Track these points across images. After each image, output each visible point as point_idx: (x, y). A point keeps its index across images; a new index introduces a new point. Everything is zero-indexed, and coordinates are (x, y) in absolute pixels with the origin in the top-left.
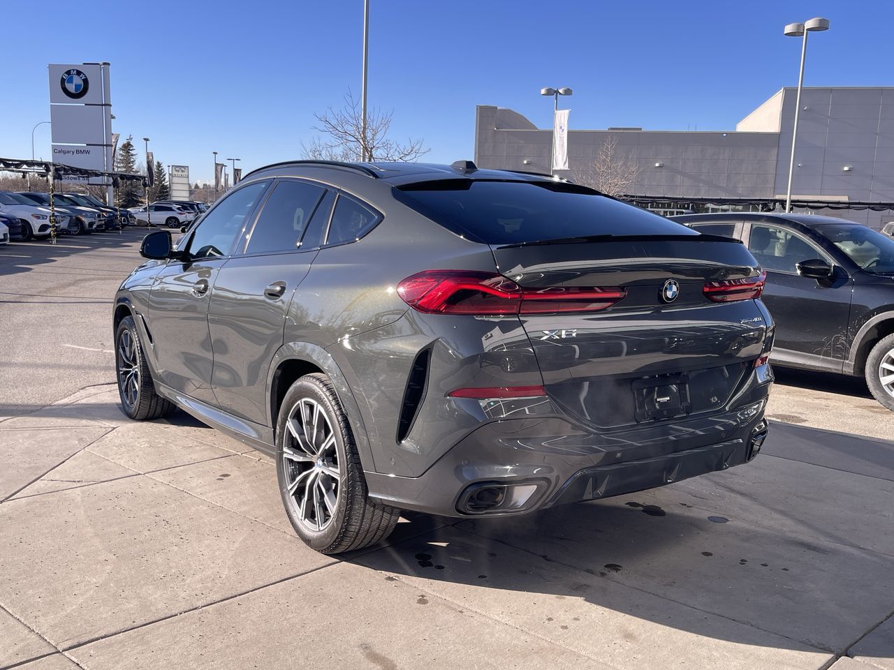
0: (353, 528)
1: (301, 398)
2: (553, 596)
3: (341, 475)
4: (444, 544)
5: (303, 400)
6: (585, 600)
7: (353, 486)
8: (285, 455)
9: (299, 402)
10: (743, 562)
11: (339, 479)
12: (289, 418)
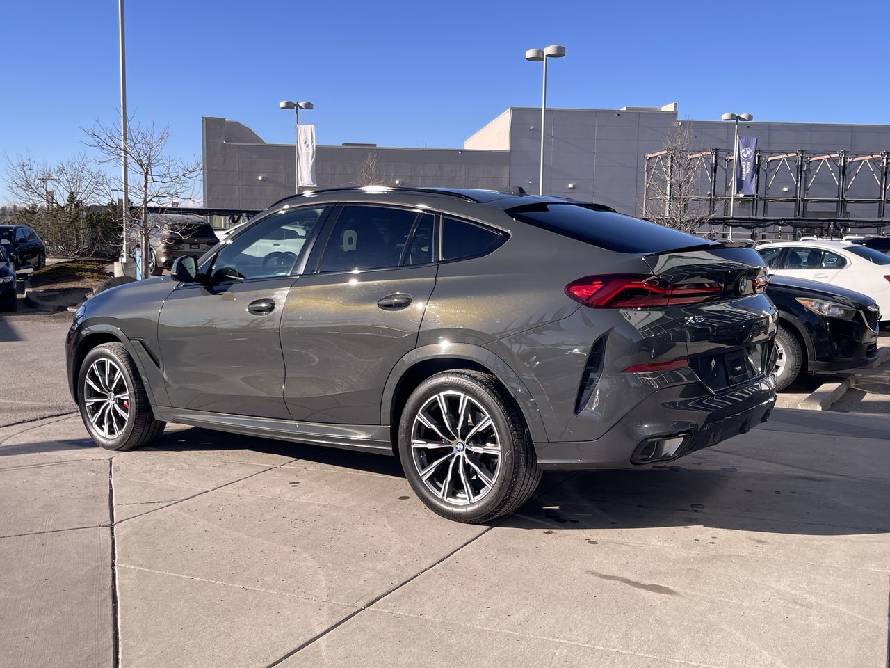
0: (515, 495)
1: (438, 392)
2: (681, 527)
3: (502, 451)
4: (557, 507)
5: (442, 394)
6: (705, 526)
7: (519, 458)
8: (413, 447)
9: (436, 396)
10: (777, 492)
11: (500, 454)
12: (419, 412)
